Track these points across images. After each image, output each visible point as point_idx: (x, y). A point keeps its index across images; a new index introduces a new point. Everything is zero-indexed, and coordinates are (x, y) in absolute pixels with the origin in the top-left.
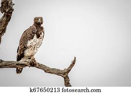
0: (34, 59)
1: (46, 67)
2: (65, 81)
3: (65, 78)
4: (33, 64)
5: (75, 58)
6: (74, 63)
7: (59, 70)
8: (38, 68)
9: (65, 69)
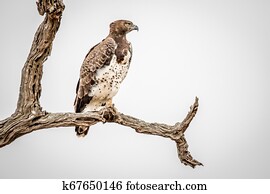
0: (112, 107)
1: (138, 121)
2: (179, 147)
3: (178, 142)
4: (110, 117)
5: (197, 100)
6: (194, 110)
7: (165, 127)
8: (122, 123)
9: (178, 124)
